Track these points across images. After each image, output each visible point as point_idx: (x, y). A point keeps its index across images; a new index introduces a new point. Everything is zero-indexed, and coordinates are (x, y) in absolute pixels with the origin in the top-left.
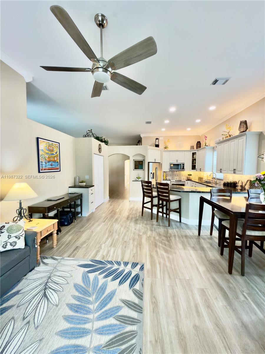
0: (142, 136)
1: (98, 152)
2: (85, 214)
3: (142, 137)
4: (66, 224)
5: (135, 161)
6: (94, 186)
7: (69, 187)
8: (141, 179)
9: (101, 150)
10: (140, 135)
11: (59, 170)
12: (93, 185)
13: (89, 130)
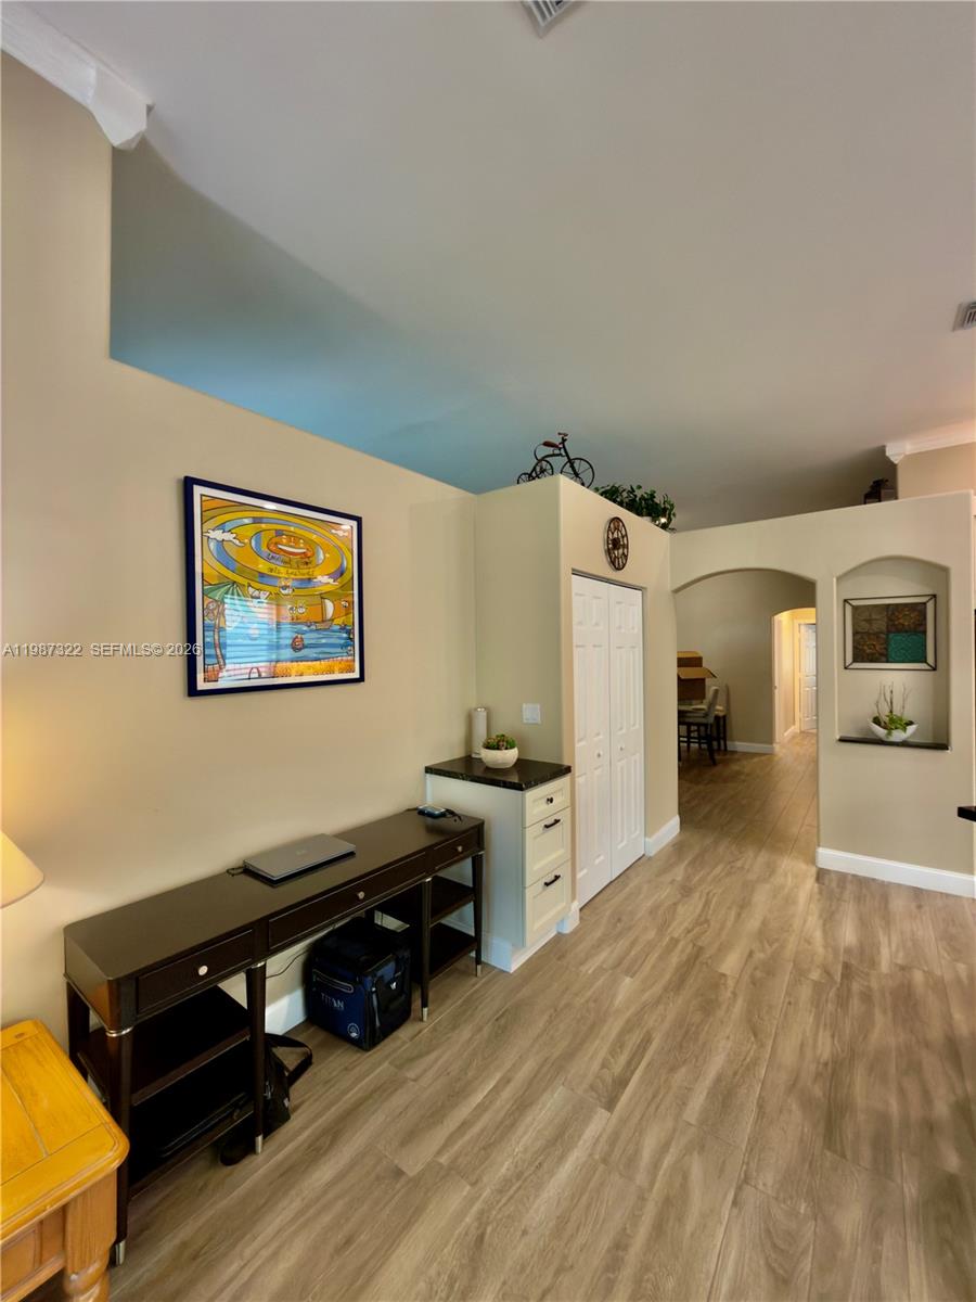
0: (896, 452)
1: (602, 566)
2: (507, 954)
3: (895, 460)
4: (354, 1035)
5: (855, 608)
6: (568, 770)
7: (429, 770)
8: (911, 729)
9: (626, 556)
10: (882, 450)
11: (356, 675)
12: (566, 763)
13: (547, 444)
